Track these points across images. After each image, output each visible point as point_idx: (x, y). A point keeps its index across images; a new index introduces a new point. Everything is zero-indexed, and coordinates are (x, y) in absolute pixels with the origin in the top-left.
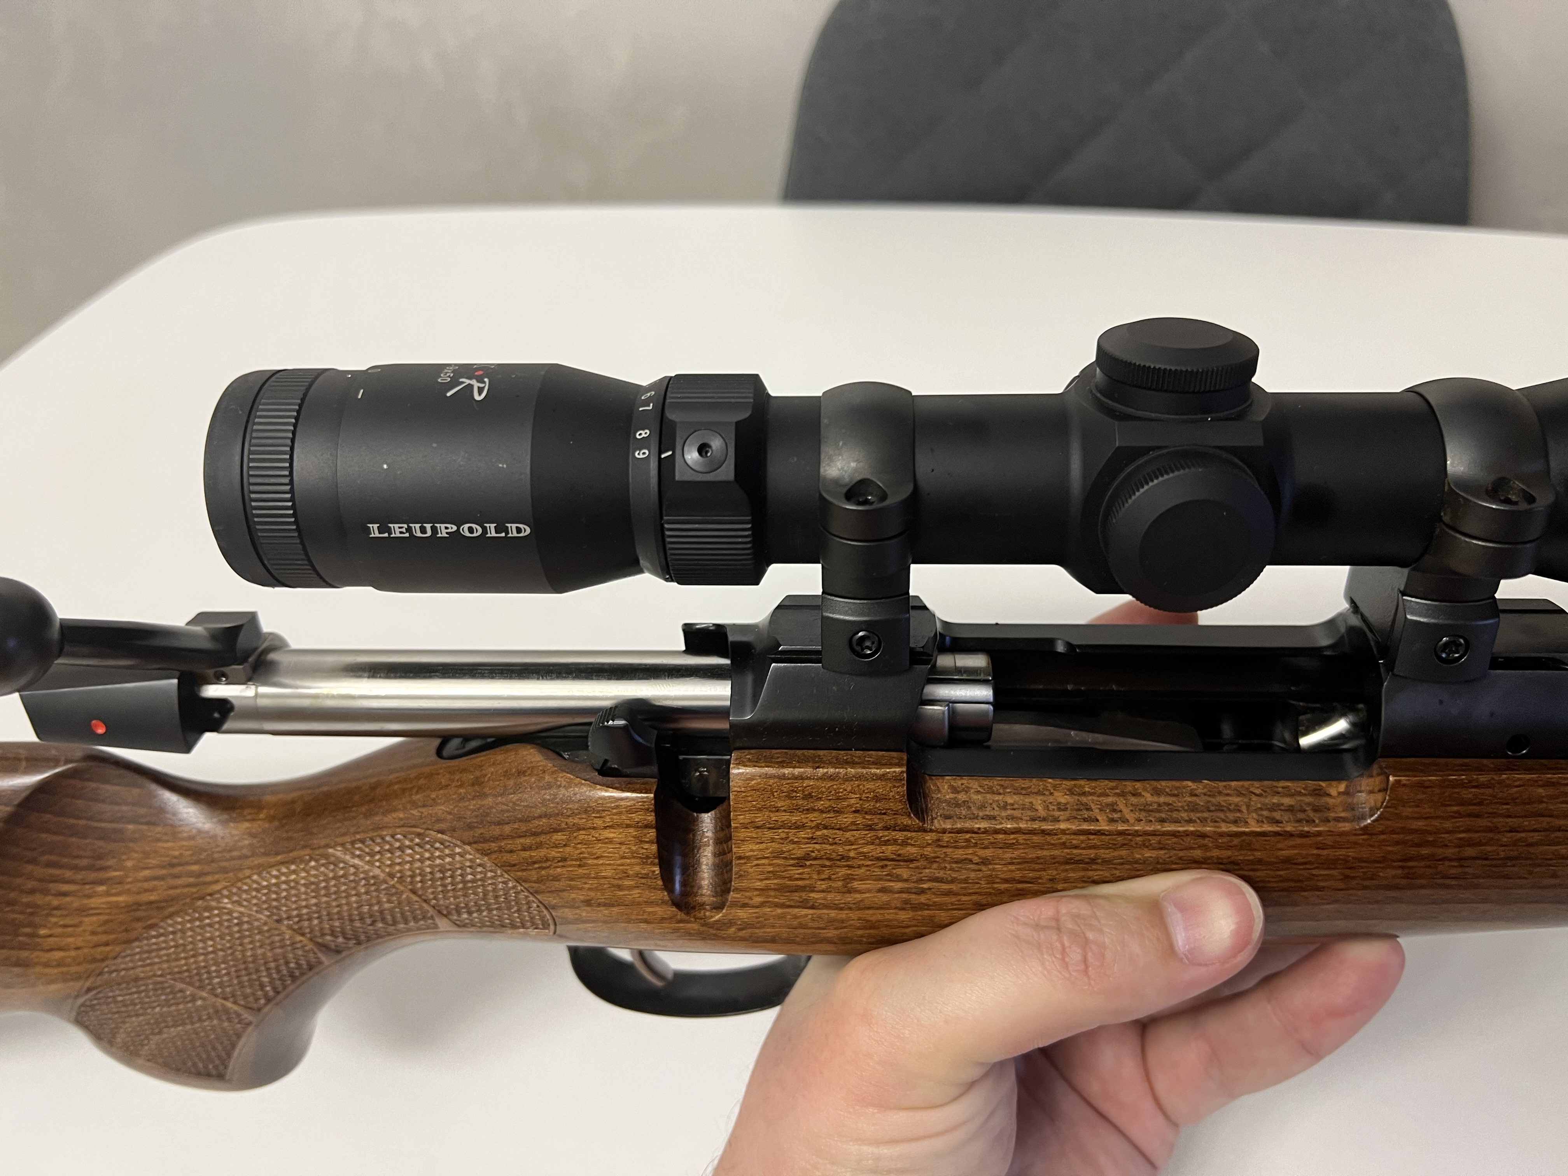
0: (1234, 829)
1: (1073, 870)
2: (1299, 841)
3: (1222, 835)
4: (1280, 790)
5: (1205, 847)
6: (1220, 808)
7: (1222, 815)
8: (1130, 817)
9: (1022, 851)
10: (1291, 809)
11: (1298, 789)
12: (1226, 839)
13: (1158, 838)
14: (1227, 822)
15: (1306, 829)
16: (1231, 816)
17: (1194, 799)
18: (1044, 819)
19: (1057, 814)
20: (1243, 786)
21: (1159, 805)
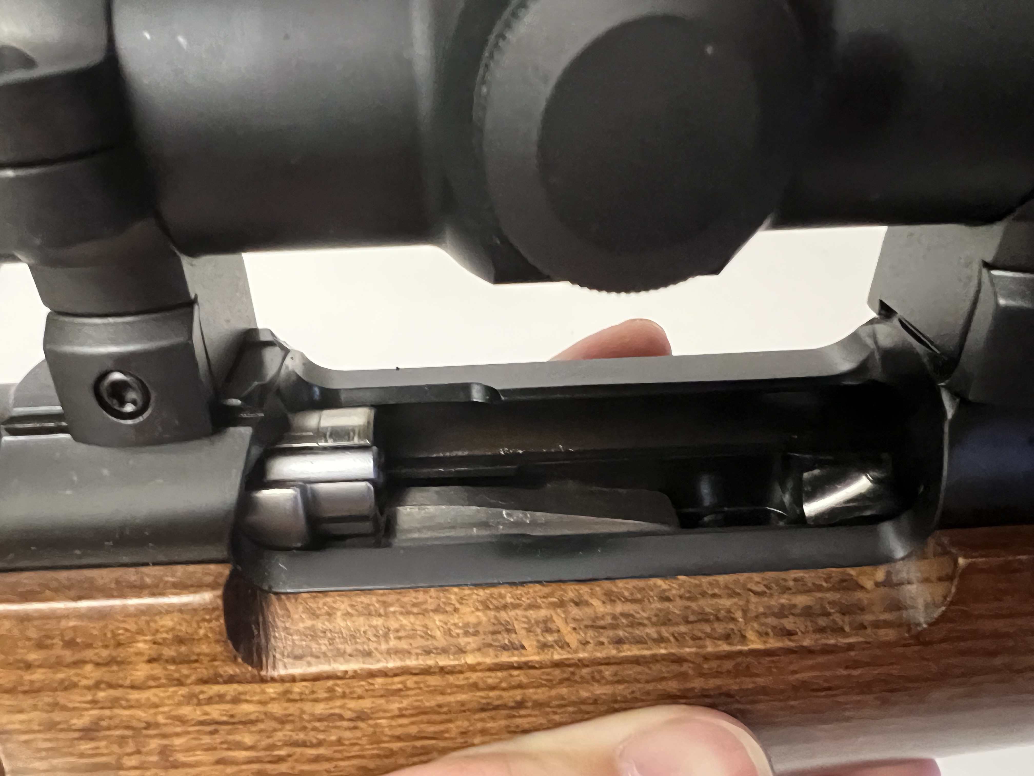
0: (725, 647)
1: (493, 718)
2: (820, 659)
3: (706, 658)
4: (791, 583)
5: (683, 676)
6: (704, 618)
7: (708, 629)
8: (572, 639)
9: (414, 698)
10: (807, 612)
11: (818, 582)
12: (714, 664)
13: (614, 668)
14: (715, 639)
15: (832, 642)
16: (720, 628)
17: (667, 604)
18: (444, 651)
19: (463, 641)
20: (736, 582)
21: (614, 617)
